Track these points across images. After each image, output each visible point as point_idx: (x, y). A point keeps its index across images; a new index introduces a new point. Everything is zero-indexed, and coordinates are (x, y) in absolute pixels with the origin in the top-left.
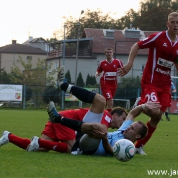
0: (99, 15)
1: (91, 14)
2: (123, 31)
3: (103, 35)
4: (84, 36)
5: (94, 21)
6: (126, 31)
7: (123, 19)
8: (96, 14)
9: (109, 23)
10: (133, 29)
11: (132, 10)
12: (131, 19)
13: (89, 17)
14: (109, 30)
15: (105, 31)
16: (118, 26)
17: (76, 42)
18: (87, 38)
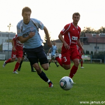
0: (90, 29)
1: (88, 28)
2: (99, 35)
3: (92, 36)
4: (85, 36)
5: (88, 31)
6: (100, 35)
7: (99, 30)
8: (89, 28)
9: (94, 31)
10: (103, 34)
11: (102, 27)
12: (102, 30)
13: (87, 29)
14: (94, 34)
15: (92, 34)
16: (97, 33)
17: (82, 38)
18: (86, 37)
